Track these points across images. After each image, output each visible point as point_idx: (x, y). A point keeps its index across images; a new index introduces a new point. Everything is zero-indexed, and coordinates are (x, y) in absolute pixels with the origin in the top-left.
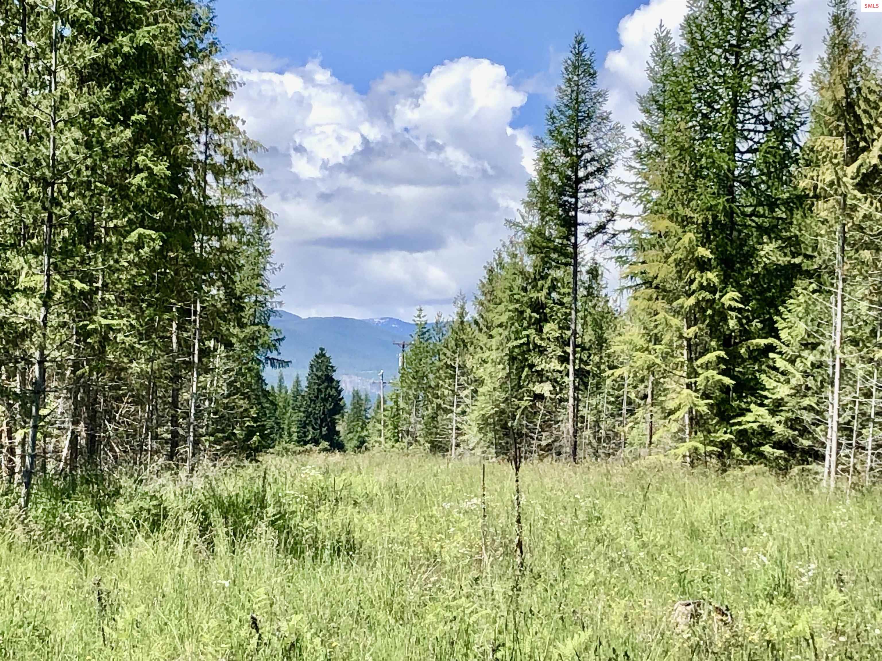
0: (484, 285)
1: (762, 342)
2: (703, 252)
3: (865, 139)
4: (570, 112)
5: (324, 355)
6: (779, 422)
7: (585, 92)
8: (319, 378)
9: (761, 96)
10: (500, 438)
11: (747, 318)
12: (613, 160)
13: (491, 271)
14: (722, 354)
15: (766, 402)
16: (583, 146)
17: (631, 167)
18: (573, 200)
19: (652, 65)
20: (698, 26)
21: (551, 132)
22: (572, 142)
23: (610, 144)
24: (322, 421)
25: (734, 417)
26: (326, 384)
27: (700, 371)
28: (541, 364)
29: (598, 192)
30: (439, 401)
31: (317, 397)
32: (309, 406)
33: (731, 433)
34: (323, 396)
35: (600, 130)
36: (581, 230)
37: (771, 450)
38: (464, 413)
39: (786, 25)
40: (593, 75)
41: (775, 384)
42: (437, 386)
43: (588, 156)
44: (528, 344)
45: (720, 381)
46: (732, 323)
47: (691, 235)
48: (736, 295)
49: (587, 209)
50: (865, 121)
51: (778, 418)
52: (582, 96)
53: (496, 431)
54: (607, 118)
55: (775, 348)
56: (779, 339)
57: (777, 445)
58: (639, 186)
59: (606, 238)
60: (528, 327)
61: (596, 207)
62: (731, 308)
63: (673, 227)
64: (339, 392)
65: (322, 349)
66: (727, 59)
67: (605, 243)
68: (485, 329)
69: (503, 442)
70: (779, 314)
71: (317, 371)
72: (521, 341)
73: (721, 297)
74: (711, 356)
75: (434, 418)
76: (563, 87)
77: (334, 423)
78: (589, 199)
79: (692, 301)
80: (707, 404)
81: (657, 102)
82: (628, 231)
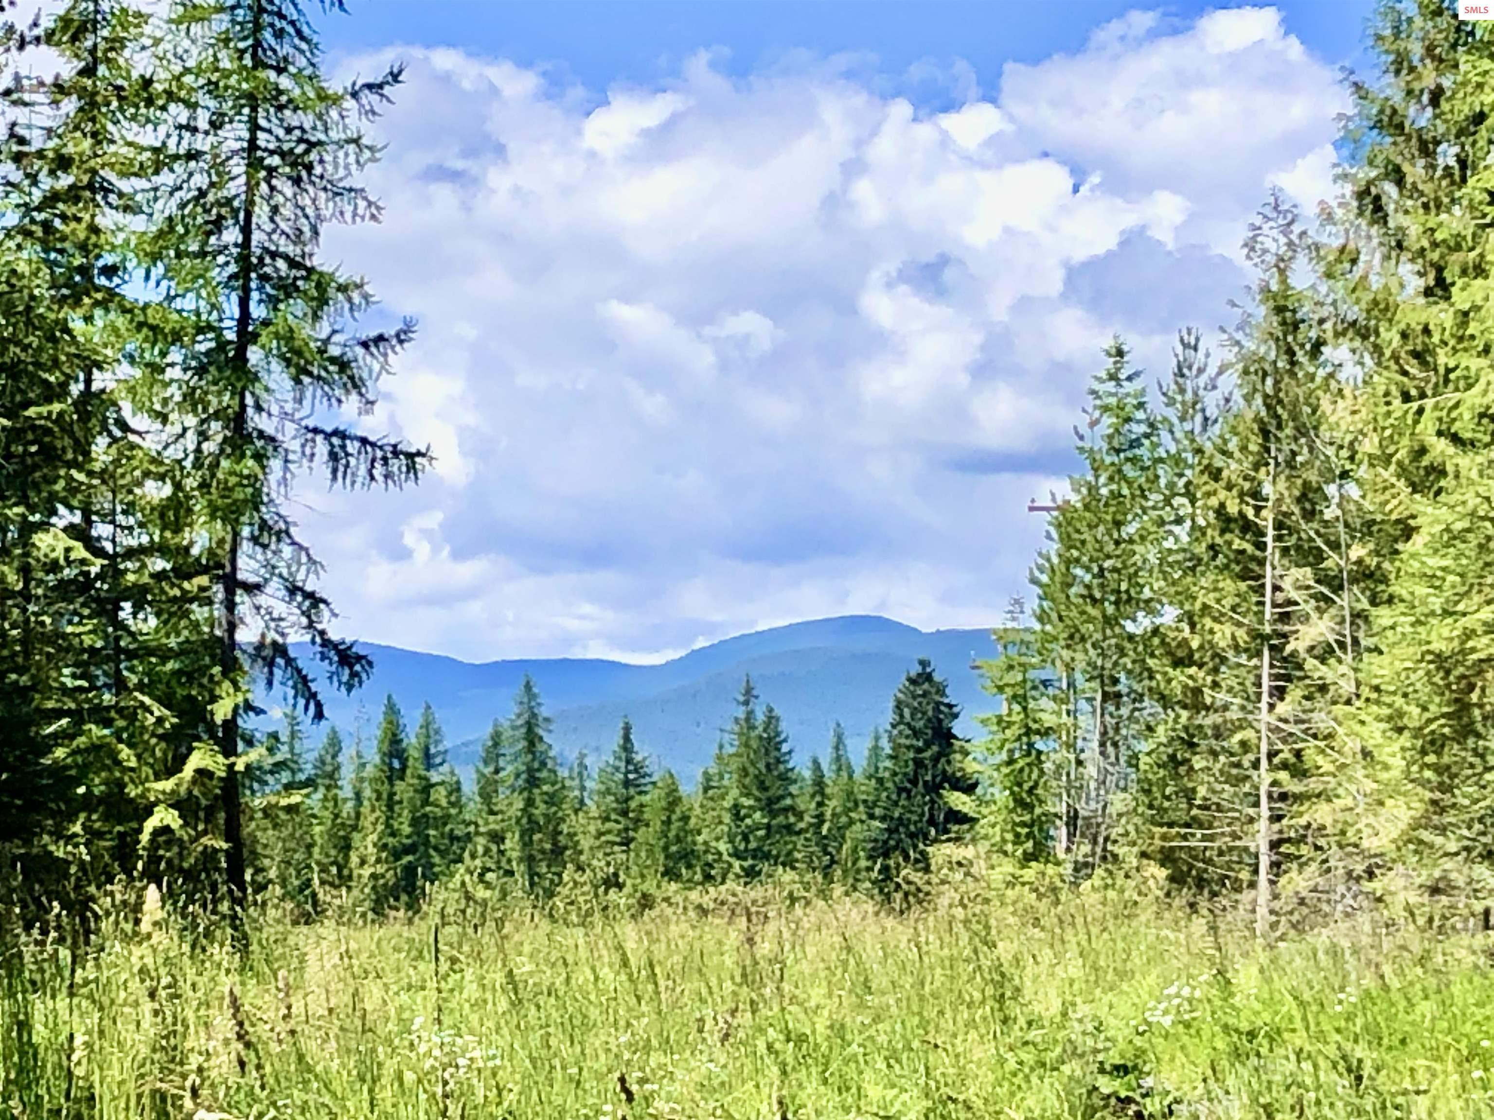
5: (929, 678)
8: (917, 733)
26: (935, 748)
31: (914, 782)
32: (896, 804)
34: (928, 778)
65: (924, 663)
71: (912, 715)
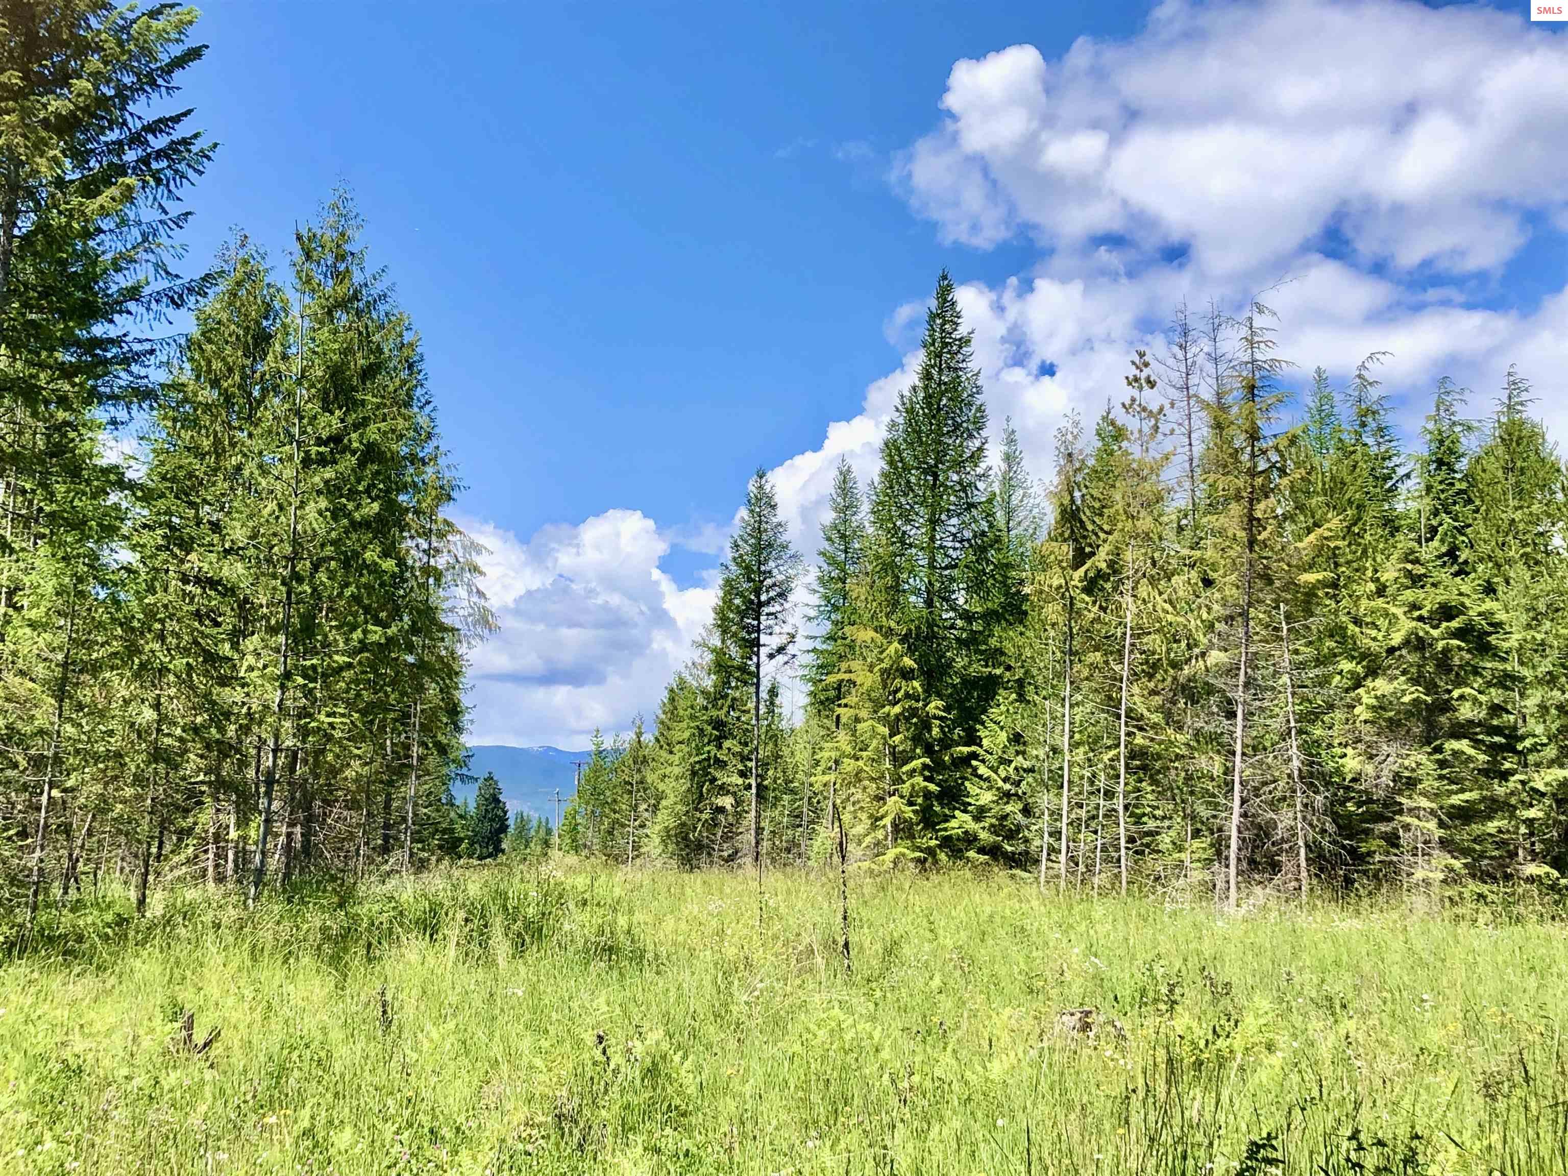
0: (664, 705)
1: (965, 750)
2: (908, 662)
3: (1090, 545)
4: (753, 541)
5: (492, 777)
6: (983, 828)
7: (767, 523)
8: (486, 800)
9: (958, 515)
10: (681, 850)
11: (948, 726)
12: (793, 585)
13: (672, 690)
14: (928, 761)
15: (970, 808)
16: (765, 572)
17: (815, 591)
18: (755, 623)
19: (835, 496)
20: (898, 449)
21: (734, 559)
22: (755, 568)
23: (790, 571)
24: (489, 839)
25: (939, 823)
26: (493, 805)
27: (904, 777)
28: (723, 778)
29: (779, 615)
30: (617, 816)
31: (484, 817)
32: (477, 825)
33: (936, 839)
34: (490, 816)
35: (780, 558)
36: (764, 651)
37: (976, 855)
38: (643, 826)
39: (980, 449)
40: (773, 507)
41: (978, 791)
42: (615, 801)
43: (769, 582)
44: (709, 758)
45: (926, 787)
46: (935, 731)
47: (896, 644)
48: (940, 703)
49: (769, 631)
50: (1090, 527)
51: (982, 824)
52: (764, 526)
53: (677, 844)
54: (787, 547)
55: (978, 755)
56: (981, 746)
57: (981, 851)
58: (822, 609)
59: (786, 658)
60: (709, 743)
61: (777, 629)
62: (935, 717)
63: (878, 638)
64: (505, 813)
65: (491, 772)
66: (926, 480)
67: (786, 663)
68: (665, 746)
69: (683, 853)
70: (983, 723)
71: (489, 791)
72: (703, 757)
73: (926, 706)
74: (916, 763)
75: (610, 833)
76: (746, 518)
77: (500, 841)
78: (771, 622)
79: (897, 709)
80: (913, 811)
81: (839, 531)
82: (812, 651)
